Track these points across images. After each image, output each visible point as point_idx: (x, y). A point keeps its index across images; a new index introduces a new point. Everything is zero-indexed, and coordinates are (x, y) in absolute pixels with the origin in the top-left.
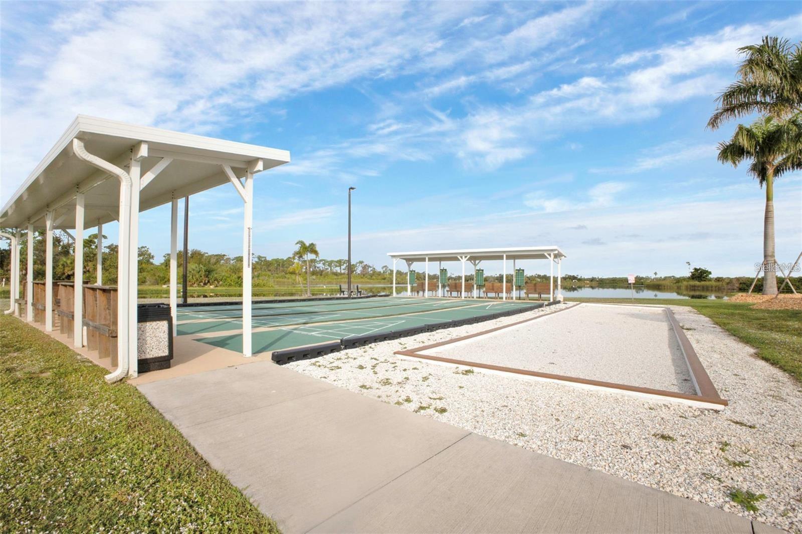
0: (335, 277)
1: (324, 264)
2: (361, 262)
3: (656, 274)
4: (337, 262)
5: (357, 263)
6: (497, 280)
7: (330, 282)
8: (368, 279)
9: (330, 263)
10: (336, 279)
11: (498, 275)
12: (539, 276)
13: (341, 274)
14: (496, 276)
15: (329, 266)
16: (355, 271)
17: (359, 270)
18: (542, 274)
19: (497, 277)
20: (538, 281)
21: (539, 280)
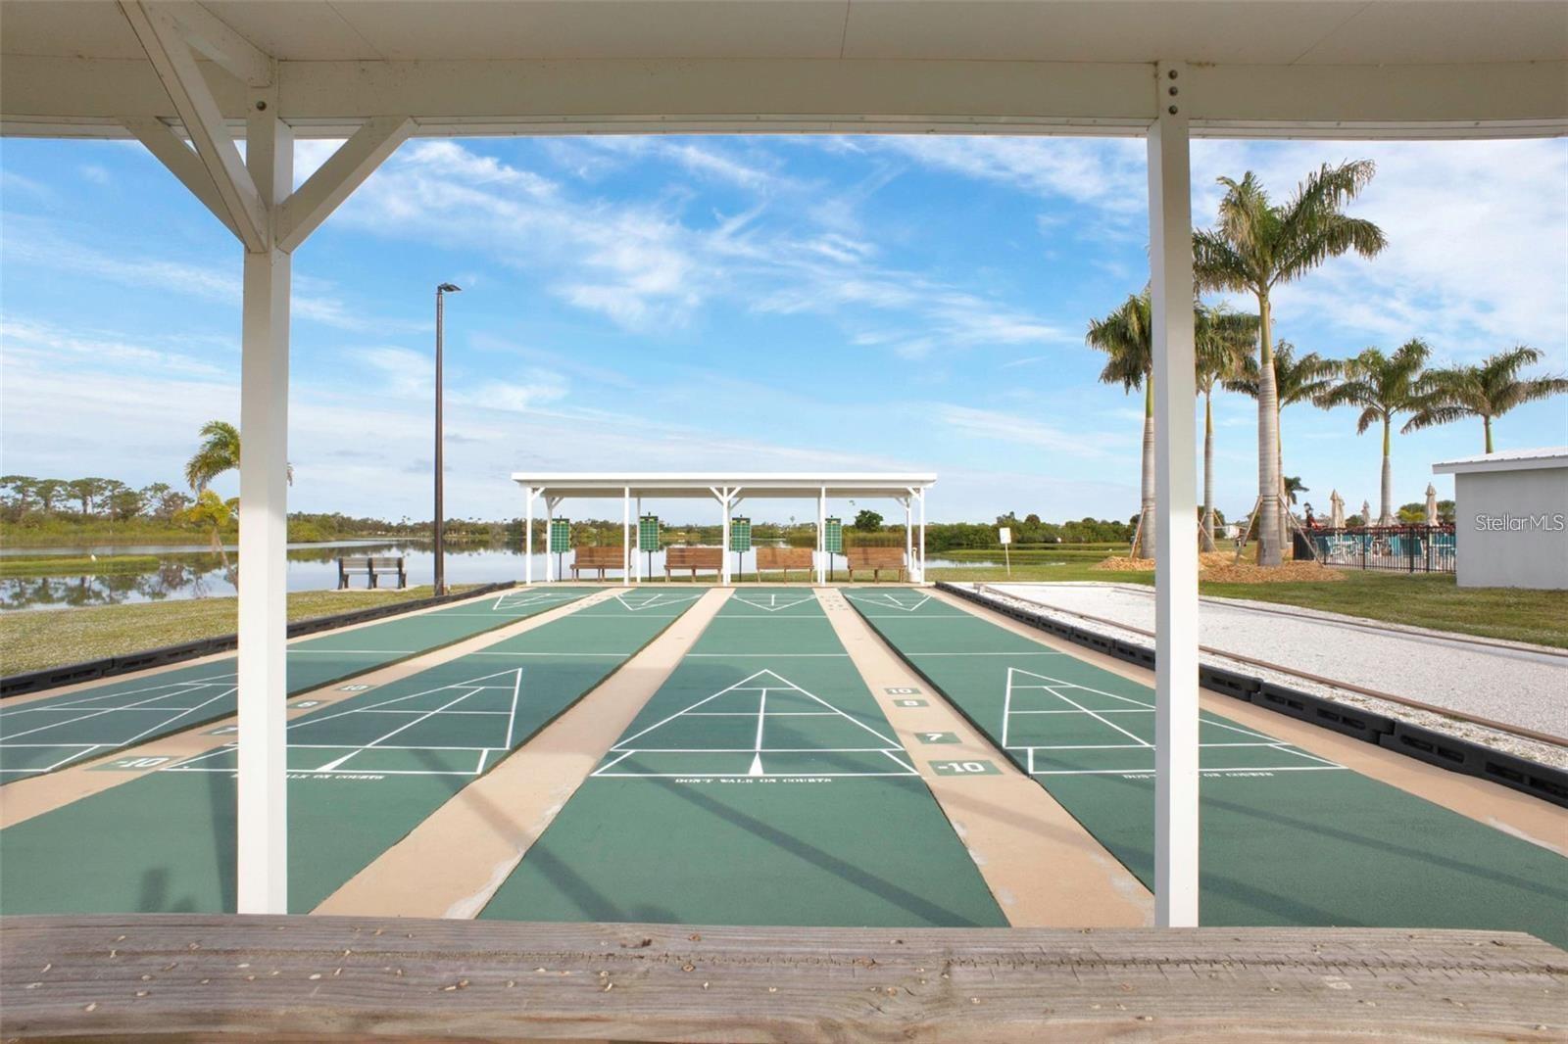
0: (74, 527)
1: (19, 489)
2: (159, 488)
3: (792, 519)
4: (74, 484)
5: (146, 489)
6: (507, 530)
7: (53, 541)
8: (187, 530)
9: (47, 489)
10: (76, 532)
11: (510, 521)
12: (594, 524)
13: (92, 519)
14: (505, 522)
15: (38, 494)
16: (138, 509)
17: (151, 507)
18: (600, 519)
19: (508, 525)
20: (592, 533)
21: (594, 531)
